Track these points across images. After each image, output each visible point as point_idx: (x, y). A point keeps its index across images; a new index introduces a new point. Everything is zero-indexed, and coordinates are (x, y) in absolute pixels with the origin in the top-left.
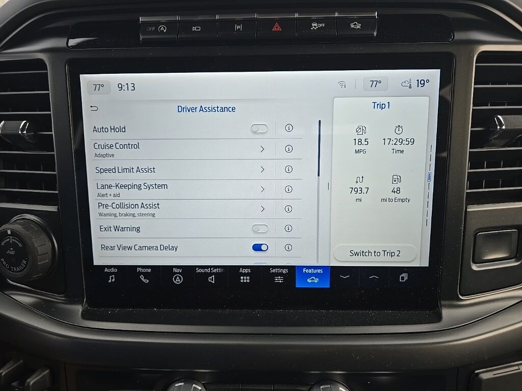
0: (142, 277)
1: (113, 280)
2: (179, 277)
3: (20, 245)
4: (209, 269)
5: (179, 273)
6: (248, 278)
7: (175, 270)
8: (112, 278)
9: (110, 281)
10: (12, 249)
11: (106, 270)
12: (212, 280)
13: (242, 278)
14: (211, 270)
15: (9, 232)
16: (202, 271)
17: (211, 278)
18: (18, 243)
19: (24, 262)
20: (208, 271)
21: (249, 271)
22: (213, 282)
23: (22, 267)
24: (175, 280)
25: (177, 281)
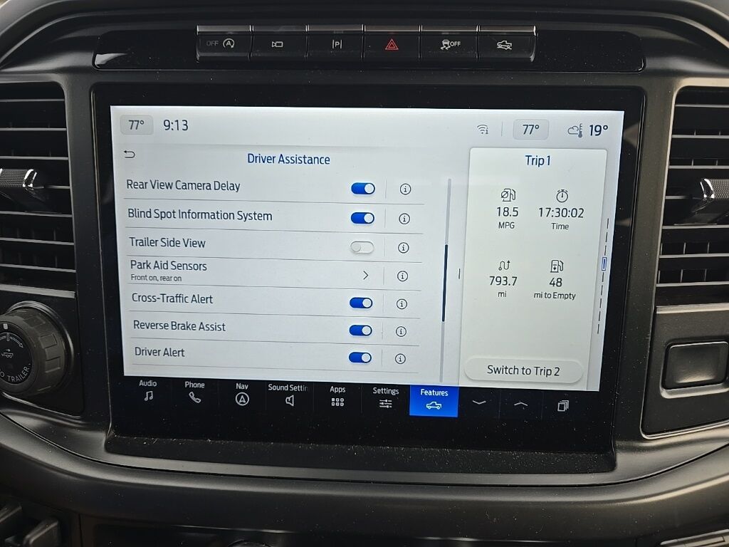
0: (192, 395)
1: (151, 398)
3: (21, 345)
4: (287, 386)
5: (244, 390)
6: (342, 400)
7: (239, 386)
8: (150, 395)
9: (146, 399)
10: (9, 350)
11: (141, 383)
12: (291, 402)
13: (333, 400)
14: (289, 388)
15: (6, 326)
16: (274, 388)
17: (289, 398)
18: (18, 342)
19: (26, 369)
20: (286, 388)
21: (343, 390)
22: (293, 405)
23: (23, 376)
24: (239, 400)
25: (240, 401)
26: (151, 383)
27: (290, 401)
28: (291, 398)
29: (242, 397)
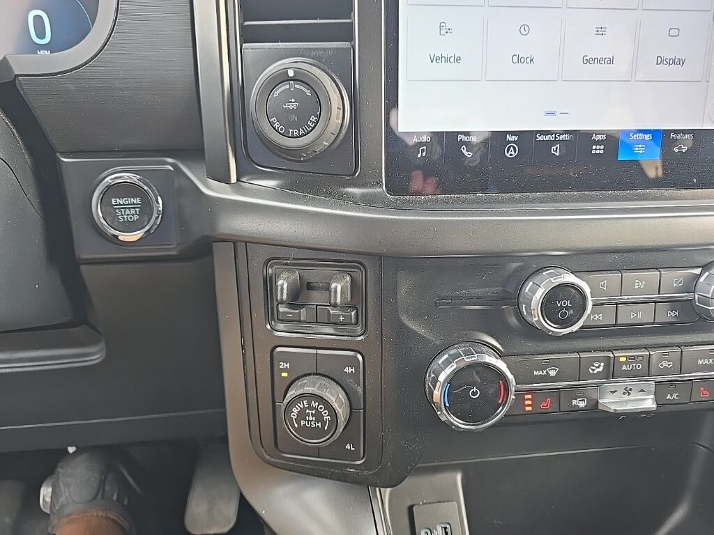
0: (464, 149)
1: (424, 154)
2: (514, 148)
3: (308, 93)
4: (554, 136)
5: (514, 142)
6: (602, 147)
7: (509, 138)
8: (423, 150)
9: (419, 156)
10: (293, 100)
12: (556, 151)
13: (594, 147)
14: (556, 138)
15: (291, 73)
16: (543, 138)
17: (555, 148)
18: (305, 90)
19: (313, 119)
20: (552, 138)
21: (604, 137)
22: (557, 154)
23: (309, 126)
24: (508, 153)
25: (510, 153)
28: (557, 148)
29: (512, 148)
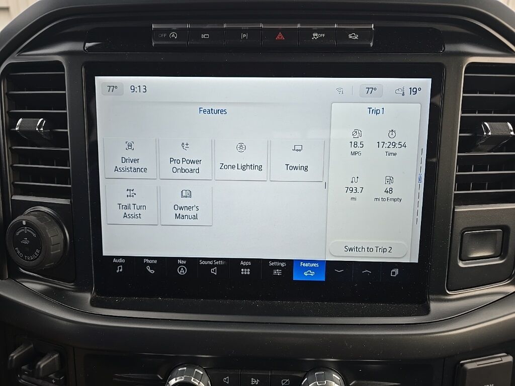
0: (148, 268)
1: (121, 270)
2: (184, 268)
5: (183, 265)
6: (248, 270)
7: (180, 262)
8: (120, 268)
9: (118, 271)
11: (115, 260)
13: (242, 270)
14: (213, 263)
15: (24, 223)
16: (205, 263)
17: (213, 269)
18: (33, 233)
19: (38, 251)
20: (211, 263)
21: (249, 263)
22: (216, 274)
23: (36, 256)
24: (180, 271)
26: (121, 261)
27: (214, 271)
28: (215, 269)
29: (182, 269)
